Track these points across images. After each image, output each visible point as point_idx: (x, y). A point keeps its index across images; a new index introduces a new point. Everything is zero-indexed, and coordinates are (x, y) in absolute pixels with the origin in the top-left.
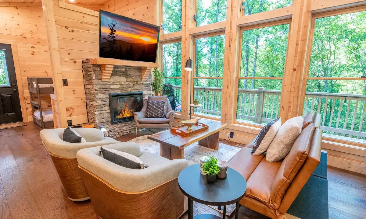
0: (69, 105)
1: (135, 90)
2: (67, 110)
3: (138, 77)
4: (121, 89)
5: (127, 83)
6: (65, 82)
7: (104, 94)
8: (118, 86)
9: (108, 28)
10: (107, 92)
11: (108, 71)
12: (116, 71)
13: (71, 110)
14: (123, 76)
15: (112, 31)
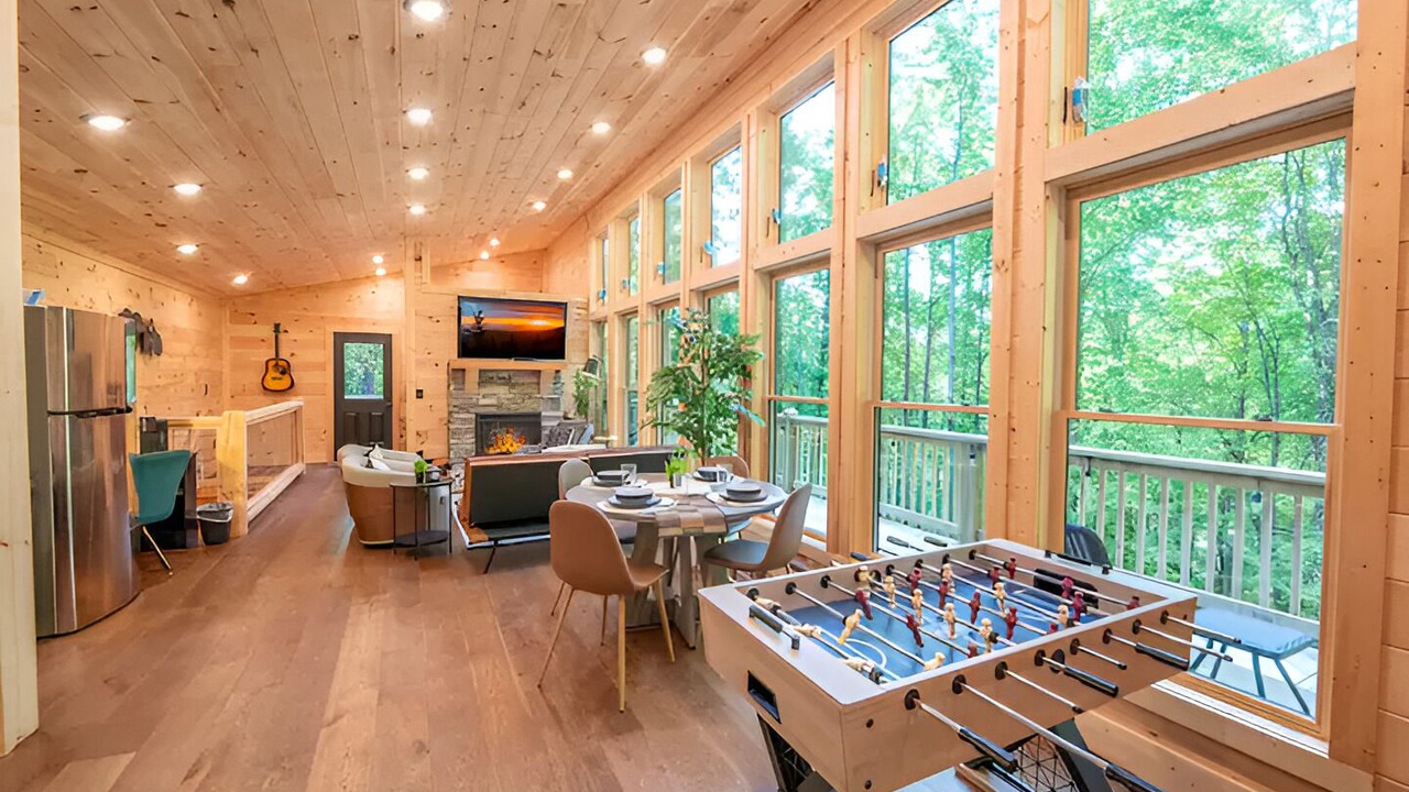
0: (422, 429)
1: (528, 407)
2: (418, 434)
3: (534, 386)
4: (499, 406)
5: (511, 396)
6: (420, 394)
7: (468, 412)
8: (492, 401)
9: (473, 317)
10: (472, 410)
11: (472, 377)
12: (486, 378)
13: (424, 436)
14: (504, 384)
15: (479, 319)
